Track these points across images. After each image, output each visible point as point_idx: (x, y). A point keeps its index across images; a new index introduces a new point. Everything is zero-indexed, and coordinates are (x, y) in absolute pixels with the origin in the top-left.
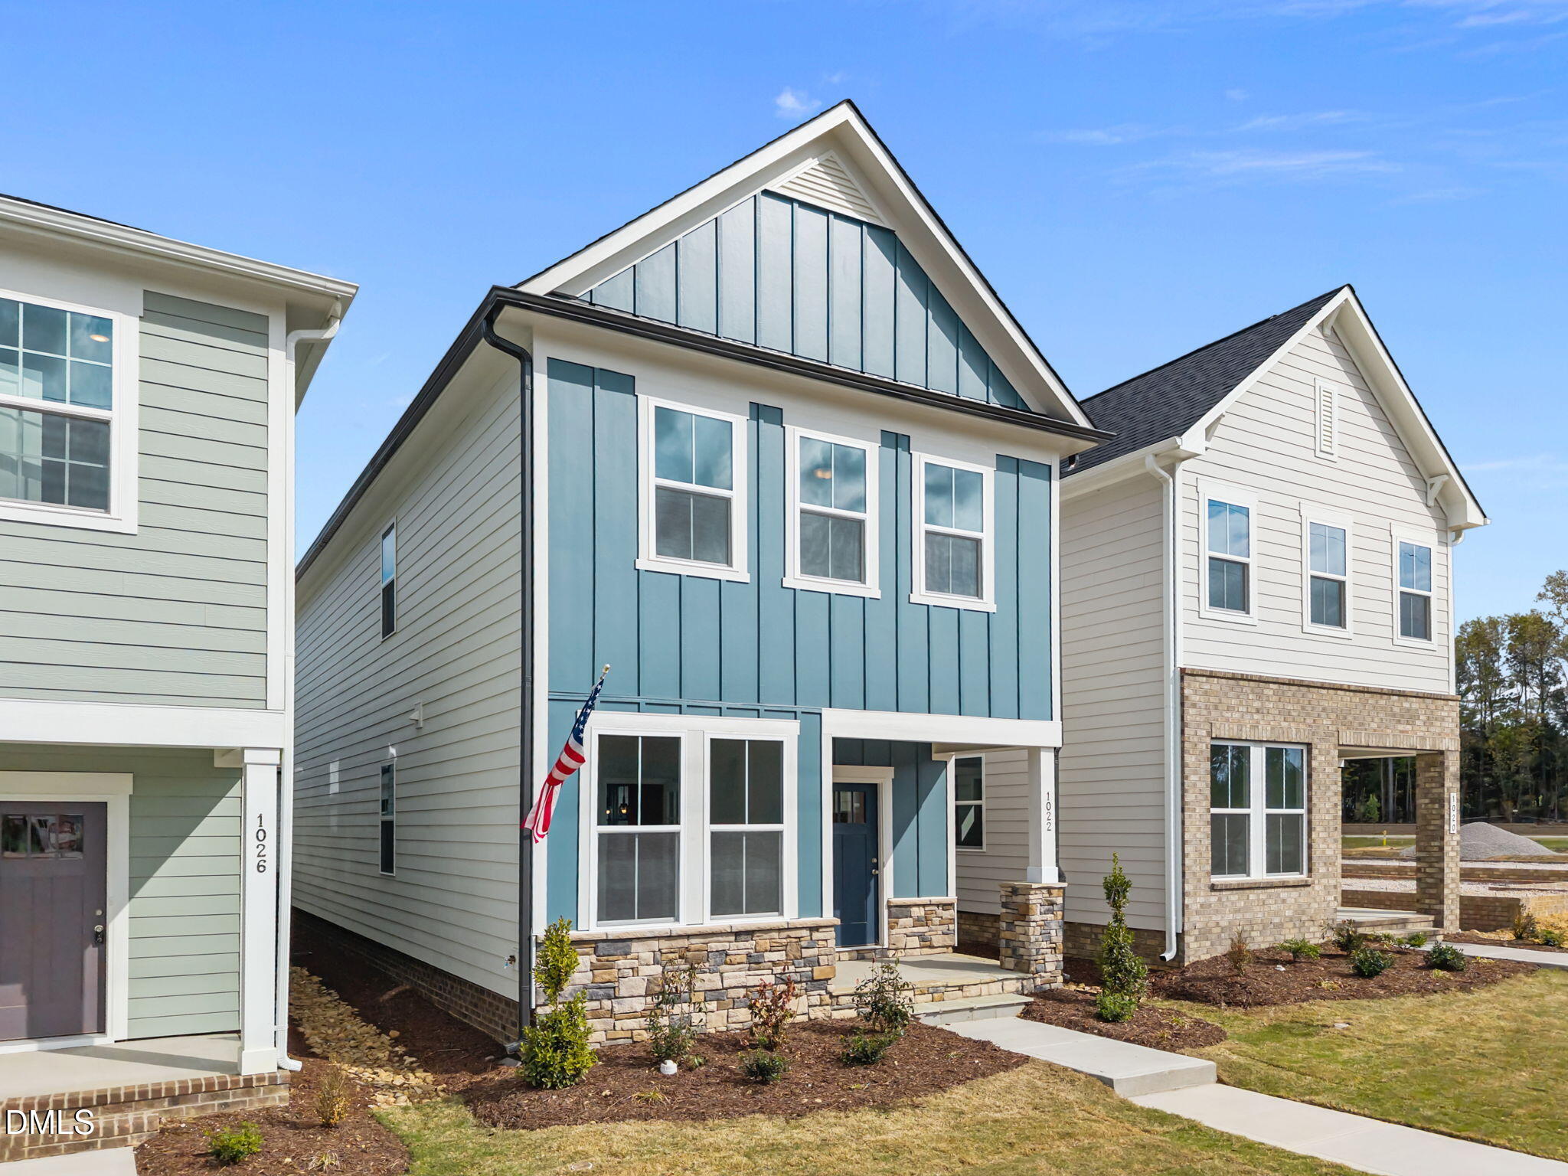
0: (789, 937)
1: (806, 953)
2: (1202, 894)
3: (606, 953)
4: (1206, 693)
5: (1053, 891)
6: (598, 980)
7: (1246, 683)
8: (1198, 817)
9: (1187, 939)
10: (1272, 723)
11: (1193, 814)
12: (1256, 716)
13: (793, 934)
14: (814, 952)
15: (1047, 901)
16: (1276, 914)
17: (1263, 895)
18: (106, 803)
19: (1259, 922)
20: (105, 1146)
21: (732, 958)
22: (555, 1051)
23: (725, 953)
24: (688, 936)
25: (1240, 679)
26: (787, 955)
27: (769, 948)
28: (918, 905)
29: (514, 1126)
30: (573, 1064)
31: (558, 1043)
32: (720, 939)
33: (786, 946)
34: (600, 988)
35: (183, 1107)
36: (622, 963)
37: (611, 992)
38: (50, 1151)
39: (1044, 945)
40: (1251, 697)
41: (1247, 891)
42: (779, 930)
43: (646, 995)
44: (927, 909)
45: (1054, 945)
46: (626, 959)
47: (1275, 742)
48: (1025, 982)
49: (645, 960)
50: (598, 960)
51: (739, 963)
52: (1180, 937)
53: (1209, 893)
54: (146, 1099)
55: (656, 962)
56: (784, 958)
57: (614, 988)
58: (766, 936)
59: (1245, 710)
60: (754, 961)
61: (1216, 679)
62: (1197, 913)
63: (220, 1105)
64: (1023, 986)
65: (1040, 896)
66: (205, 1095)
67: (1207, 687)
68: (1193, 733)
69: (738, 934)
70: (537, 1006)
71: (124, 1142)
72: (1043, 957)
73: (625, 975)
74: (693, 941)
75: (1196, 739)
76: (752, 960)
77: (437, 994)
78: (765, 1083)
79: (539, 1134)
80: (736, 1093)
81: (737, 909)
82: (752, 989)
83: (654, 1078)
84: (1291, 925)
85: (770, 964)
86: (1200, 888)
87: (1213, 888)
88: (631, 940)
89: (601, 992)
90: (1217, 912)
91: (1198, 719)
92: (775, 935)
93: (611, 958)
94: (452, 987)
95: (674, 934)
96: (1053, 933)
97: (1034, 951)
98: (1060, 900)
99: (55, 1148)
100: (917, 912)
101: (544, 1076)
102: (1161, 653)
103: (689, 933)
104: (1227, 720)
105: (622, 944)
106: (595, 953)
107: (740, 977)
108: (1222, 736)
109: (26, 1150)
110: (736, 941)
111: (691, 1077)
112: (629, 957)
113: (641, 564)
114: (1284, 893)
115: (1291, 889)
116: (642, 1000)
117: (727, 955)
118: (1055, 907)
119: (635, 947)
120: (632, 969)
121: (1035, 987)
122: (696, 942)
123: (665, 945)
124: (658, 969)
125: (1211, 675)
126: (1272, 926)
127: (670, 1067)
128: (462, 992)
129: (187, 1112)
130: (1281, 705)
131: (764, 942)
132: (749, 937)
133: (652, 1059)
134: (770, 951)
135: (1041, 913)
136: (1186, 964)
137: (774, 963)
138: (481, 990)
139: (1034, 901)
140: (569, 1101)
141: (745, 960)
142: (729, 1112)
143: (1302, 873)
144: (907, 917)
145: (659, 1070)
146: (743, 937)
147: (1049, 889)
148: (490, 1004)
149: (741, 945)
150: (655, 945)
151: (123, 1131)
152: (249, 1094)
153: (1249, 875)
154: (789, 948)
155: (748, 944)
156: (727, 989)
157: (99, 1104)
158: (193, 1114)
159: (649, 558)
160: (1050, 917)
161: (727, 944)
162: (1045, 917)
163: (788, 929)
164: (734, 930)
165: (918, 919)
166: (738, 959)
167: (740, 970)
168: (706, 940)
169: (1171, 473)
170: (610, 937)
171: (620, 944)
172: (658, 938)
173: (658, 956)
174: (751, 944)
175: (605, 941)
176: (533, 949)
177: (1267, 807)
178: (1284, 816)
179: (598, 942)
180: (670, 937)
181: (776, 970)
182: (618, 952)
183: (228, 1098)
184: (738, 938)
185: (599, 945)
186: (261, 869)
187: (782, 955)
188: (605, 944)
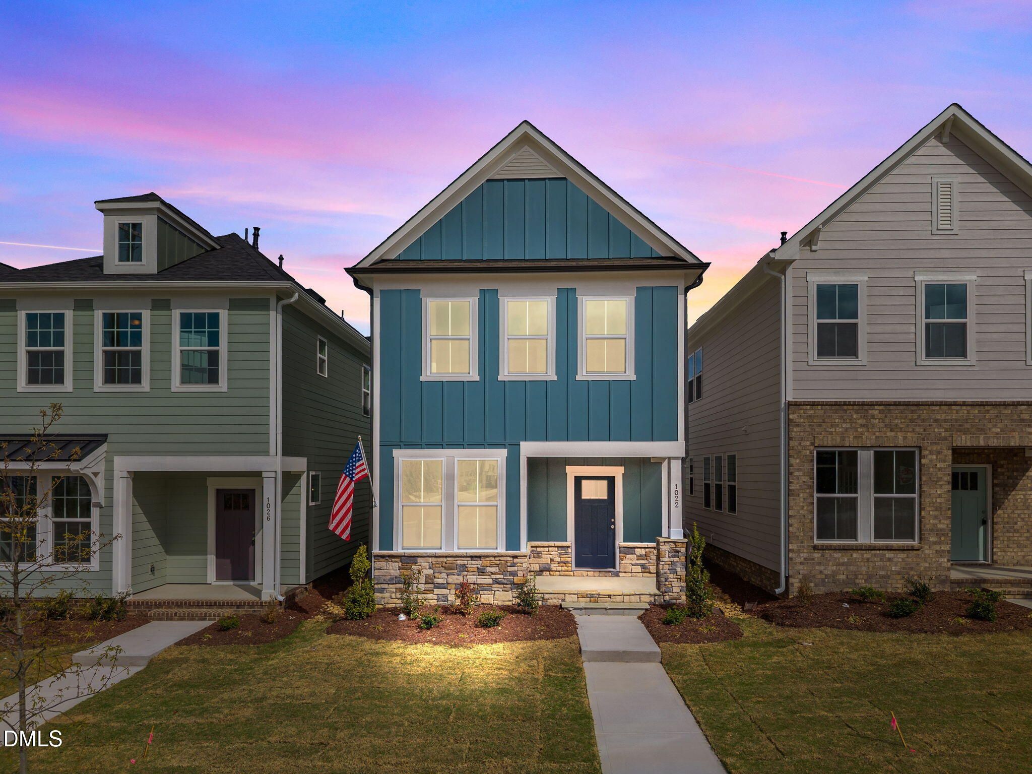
0: (500, 560)
1: (509, 569)
2: (805, 551)
3: (405, 562)
4: (810, 416)
5: (677, 544)
6: (401, 574)
7: (851, 407)
8: (802, 500)
9: (791, 580)
10: (877, 434)
11: (798, 498)
12: (860, 430)
13: (502, 559)
14: (516, 568)
15: (673, 550)
16: (883, 568)
17: (867, 555)
18: (255, 489)
19: (864, 573)
21: (469, 569)
23: (464, 566)
24: (446, 557)
25: (844, 405)
26: (499, 569)
27: (489, 565)
28: (641, 548)
32: (463, 559)
34: (402, 578)
35: (241, 610)
36: (414, 567)
39: (671, 576)
40: (855, 416)
41: (851, 551)
42: (495, 557)
43: (425, 584)
44: (647, 550)
45: (679, 577)
46: (416, 565)
47: (879, 446)
48: (656, 597)
49: (424, 567)
50: (402, 565)
51: (472, 572)
52: (787, 578)
53: (813, 551)
55: (430, 568)
56: (498, 571)
58: (487, 559)
59: (849, 425)
60: (481, 571)
61: (819, 407)
62: (801, 563)
63: (252, 611)
64: (655, 599)
65: (668, 547)
66: (248, 606)
67: (812, 412)
68: (796, 444)
69: (472, 557)
70: (374, 584)
72: (670, 583)
73: (415, 573)
74: (448, 559)
75: (800, 448)
78: (429, 629)
82: (480, 585)
84: (899, 577)
85: (490, 573)
86: (803, 547)
87: (815, 548)
88: (418, 557)
89: (403, 580)
90: (820, 564)
91: (802, 434)
92: (493, 559)
93: (408, 565)
95: (437, 555)
96: (679, 569)
97: (663, 579)
98: (683, 550)
99: (195, 618)
100: (638, 551)
102: (779, 392)
103: (447, 555)
104: (831, 433)
106: (401, 562)
107: (473, 578)
108: (825, 444)
109: (186, 618)
110: (471, 561)
114: (889, 555)
115: (897, 552)
116: (423, 586)
117: (466, 567)
118: (680, 554)
119: (419, 560)
120: (418, 570)
121: (664, 601)
122: (450, 560)
123: (434, 560)
124: (431, 571)
125: (814, 404)
126: (878, 577)
127: (402, 617)
129: (241, 612)
130: (887, 421)
131: (487, 562)
132: (478, 559)
134: (490, 567)
135: (669, 557)
136: (790, 597)
137: (493, 573)
139: (664, 550)
141: (476, 570)
143: (914, 541)
144: (632, 554)
145: (398, 617)
146: (475, 559)
147: (675, 543)
149: (473, 562)
150: (430, 560)
151: (214, 615)
152: (262, 608)
153: (857, 540)
154: (500, 566)
155: (477, 563)
158: (244, 613)
160: (676, 559)
161: (468, 562)
162: (672, 559)
163: (499, 556)
164: (471, 555)
165: (641, 555)
166: (472, 570)
167: (473, 575)
168: (455, 559)
169: (783, 272)
170: (406, 555)
171: (412, 558)
172: (431, 557)
173: (431, 565)
174: (479, 563)
175: (404, 556)
176: (373, 558)
177: (875, 492)
178: (895, 499)
179: (401, 556)
180: (435, 557)
181: (493, 576)
182: (411, 562)
183: (255, 608)
184: (472, 559)
185: (402, 558)
186: (269, 519)
187: (496, 569)
188: (405, 558)
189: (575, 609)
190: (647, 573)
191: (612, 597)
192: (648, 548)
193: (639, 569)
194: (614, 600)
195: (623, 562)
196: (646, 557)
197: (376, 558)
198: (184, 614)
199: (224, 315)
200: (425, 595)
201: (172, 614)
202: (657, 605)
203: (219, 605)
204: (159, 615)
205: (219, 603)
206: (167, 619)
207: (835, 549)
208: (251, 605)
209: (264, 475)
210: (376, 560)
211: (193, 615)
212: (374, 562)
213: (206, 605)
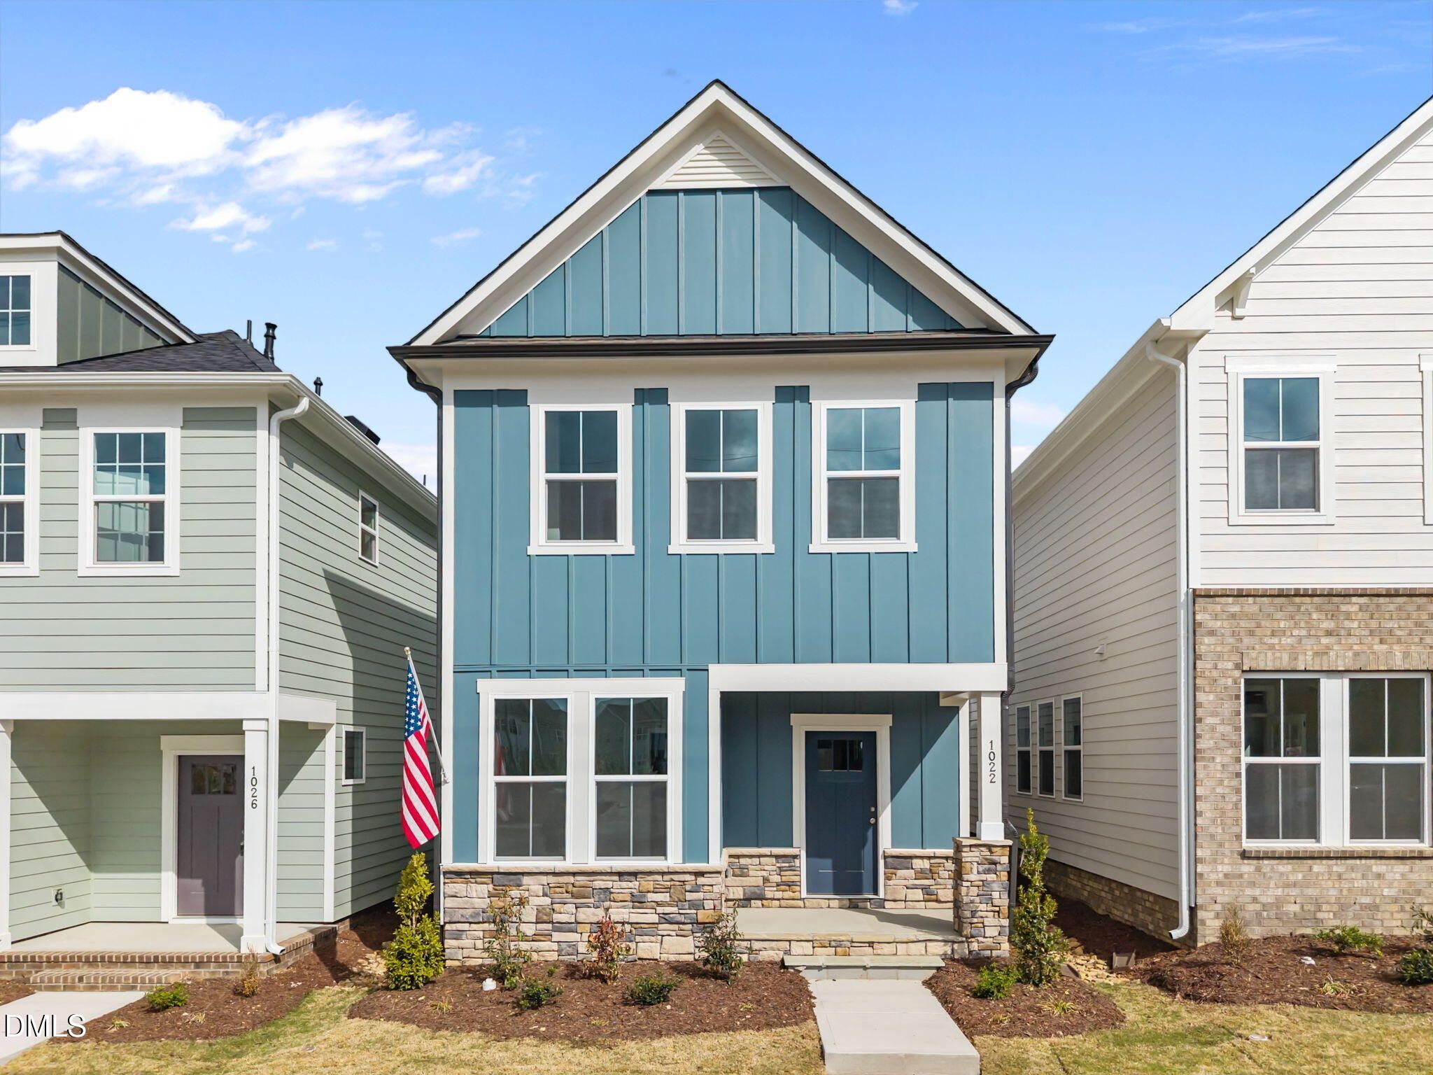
0: (672, 880)
1: (689, 896)
2: (1226, 861)
3: (500, 883)
4: (1233, 616)
5: (994, 849)
7: (1308, 600)
8: (1219, 767)
9: (1201, 914)
10: (1355, 647)
11: (1211, 765)
12: (1325, 641)
13: (675, 877)
14: (700, 895)
15: (987, 859)
16: (1365, 892)
17: (1339, 867)
19: (1333, 900)
21: (615, 895)
23: (608, 891)
24: (574, 874)
25: (1295, 595)
26: (670, 897)
27: (652, 889)
28: (922, 857)
32: (604, 877)
35: (202, 970)
36: (515, 893)
39: (983, 907)
40: (1315, 616)
41: (1310, 862)
42: (663, 874)
43: (537, 923)
44: (932, 861)
45: (997, 909)
46: (518, 890)
47: (1360, 671)
48: (956, 946)
49: (534, 892)
51: (621, 901)
52: (1193, 911)
53: (1240, 861)
54: (180, 962)
55: (545, 895)
56: (668, 899)
58: (649, 878)
59: (1303, 633)
60: (638, 901)
61: (1251, 600)
62: (1218, 883)
63: (224, 972)
64: (953, 950)
65: (977, 854)
66: (215, 964)
67: (1236, 609)
68: (1209, 666)
69: (622, 875)
70: (445, 923)
72: (981, 920)
74: (578, 878)
75: (1215, 674)
76: (635, 899)
81: (622, 851)
82: (634, 926)
84: (1395, 907)
85: (654, 904)
86: (1223, 854)
87: (1244, 855)
88: (523, 874)
90: (1253, 884)
91: (1219, 649)
92: (659, 877)
93: (506, 888)
95: (561, 871)
96: (996, 895)
97: (968, 914)
98: (1005, 860)
99: (115, 986)
100: (918, 864)
102: (1175, 575)
103: (575, 870)
104: (1272, 647)
105: (515, 876)
106: (492, 883)
107: (623, 913)
108: (1262, 668)
109: (100, 985)
110: (620, 881)
112: (521, 888)
114: (1378, 867)
115: (1393, 862)
116: (533, 926)
117: (611, 893)
118: (999, 867)
119: (526, 880)
120: (525, 899)
121: (970, 952)
122: (581, 880)
123: (551, 879)
124: (547, 901)
125: (1240, 594)
126: (1357, 907)
127: (489, 985)
129: (204, 974)
130: (1374, 624)
131: (647, 883)
132: (633, 878)
134: (653, 892)
135: (979, 873)
136: (1200, 944)
137: (658, 904)
139: (969, 859)
141: (629, 898)
143: (1422, 841)
144: (908, 868)
146: (626, 877)
147: (989, 847)
149: (624, 884)
150: (544, 879)
151: (151, 981)
152: (241, 967)
153: (1318, 841)
154: (672, 890)
155: (631, 885)
157: (155, 962)
158: (208, 976)
160: (991, 877)
161: (611, 883)
162: (984, 877)
163: (672, 873)
164: (619, 870)
165: (922, 871)
166: (620, 897)
167: (624, 907)
168: (592, 878)
169: (1183, 357)
170: (501, 871)
171: (512, 877)
172: (547, 874)
173: (547, 889)
174: (634, 884)
175: (499, 873)
176: (442, 876)
177: (1352, 755)
178: (1388, 766)
179: (492, 873)
180: (555, 874)
181: (660, 910)
182: (511, 883)
183: (228, 968)
184: (622, 878)
185: (495, 876)
186: (254, 806)
187: (665, 897)
188: (499, 876)
189: (809, 968)
190: (933, 901)
191: (875, 945)
192: (935, 857)
193: (919, 894)
194: (879, 952)
195: (891, 883)
196: (931, 873)
197: (448, 876)
198: (96, 979)
199: (174, 438)
200: (535, 943)
201: (73, 979)
202: (957, 961)
203: (163, 962)
204: (50, 980)
205: (164, 957)
206: (66, 988)
207: (1281, 858)
208: (221, 961)
209: (246, 725)
210: (447, 881)
211: (111, 981)
212: (444, 883)
213: (140, 962)
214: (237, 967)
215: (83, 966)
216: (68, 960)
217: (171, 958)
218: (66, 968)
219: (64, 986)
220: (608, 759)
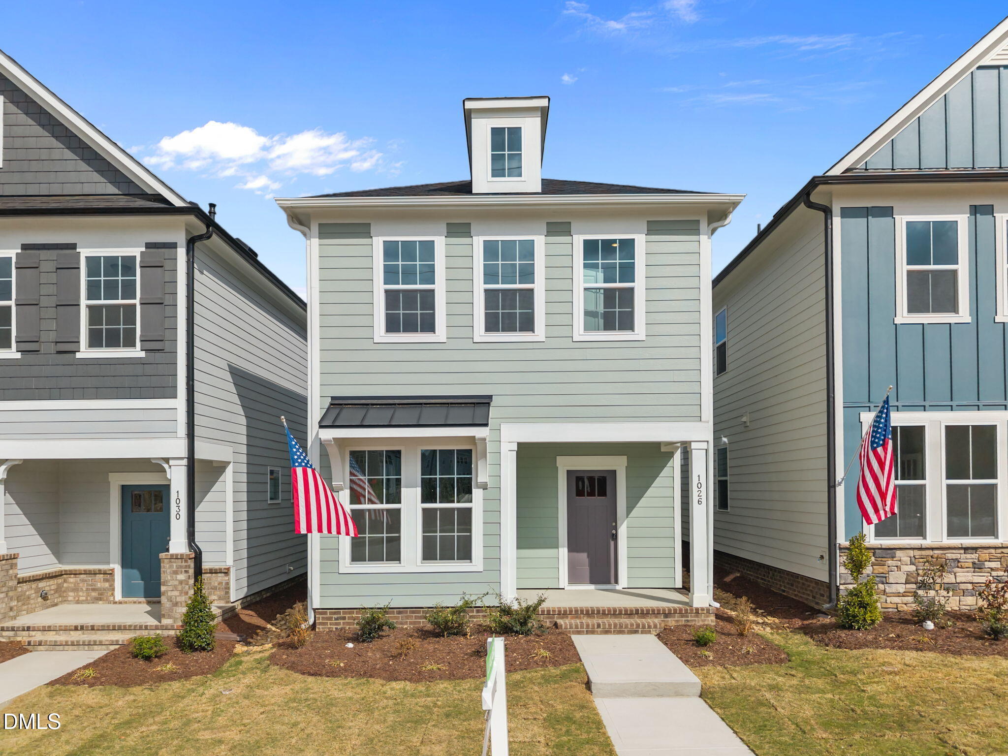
0: (1003, 553)
3: (881, 556)
6: (876, 572)
13: (1005, 550)
18: (615, 471)
20: (642, 633)
21: (962, 564)
22: (860, 608)
23: (957, 560)
24: (932, 549)
26: (1001, 564)
27: (988, 559)
29: (839, 647)
30: (871, 617)
31: (861, 604)
32: (954, 551)
33: (1001, 558)
34: (877, 577)
35: (670, 619)
36: (890, 562)
37: (884, 579)
38: (621, 632)
42: (995, 548)
43: (906, 583)
46: (893, 560)
49: (905, 562)
50: (876, 560)
51: (967, 568)
54: (654, 614)
55: (912, 563)
56: (999, 566)
57: (886, 577)
58: (985, 551)
60: (977, 567)
66: (679, 615)
69: (966, 549)
70: (840, 584)
71: (649, 632)
73: (893, 570)
74: (936, 552)
76: (976, 566)
77: (762, 579)
78: (997, 640)
79: (855, 652)
80: (978, 643)
81: (965, 534)
82: (976, 585)
83: (919, 630)
85: (989, 569)
88: (895, 549)
89: (878, 579)
92: (993, 551)
93: (883, 559)
94: (773, 575)
95: (923, 547)
101: (854, 622)
103: (934, 547)
105: (890, 551)
106: (874, 556)
107: (968, 576)
109: (612, 630)
110: (965, 553)
111: (944, 632)
112: (894, 559)
113: (898, 320)
116: (904, 586)
117: (959, 562)
119: (899, 554)
120: (897, 566)
122: (938, 553)
123: (917, 553)
124: (913, 568)
127: (930, 625)
128: (781, 577)
129: (671, 622)
131: (985, 555)
132: (974, 552)
133: (917, 619)
134: (989, 561)
137: (992, 569)
138: (797, 576)
140: (870, 637)
141: (971, 566)
142: (976, 653)
145: (922, 626)
146: (970, 551)
148: (803, 584)
149: (968, 556)
150: (911, 553)
152: (697, 616)
154: (1002, 560)
155: (973, 556)
156: (959, 583)
157: (636, 614)
158: (674, 623)
159: (903, 316)
161: (959, 555)
163: (1002, 548)
164: (964, 546)
166: (967, 565)
167: (968, 572)
168: (945, 552)
170: (883, 547)
171: (889, 551)
172: (913, 549)
173: (913, 559)
174: (974, 556)
175: (879, 549)
176: (838, 551)
179: (874, 549)
180: (921, 549)
181: (994, 573)
182: (888, 556)
183: (688, 617)
184: (966, 552)
185: (877, 551)
186: (700, 503)
187: (998, 564)
188: (880, 551)
197: (843, 551)
198: (610, 625)
199: (641, 241)
200: (906, 598)
201: (593, 625)
204: (577, 627)
205: (642, 610)
206: (588, 632)
209: (693, 446)
210: (841, 554)
211: (621, 627)
212: (840, 556)
213: (625, 614)
214: (695, 617)
215: (583, 617)
216: (574, 613)
217: (648, 611)
218: (572, 618)
219: (587, 631)
220: (955, 469)
